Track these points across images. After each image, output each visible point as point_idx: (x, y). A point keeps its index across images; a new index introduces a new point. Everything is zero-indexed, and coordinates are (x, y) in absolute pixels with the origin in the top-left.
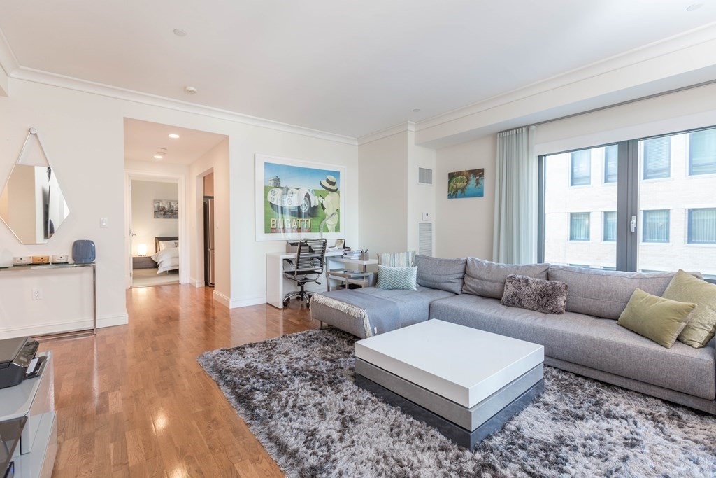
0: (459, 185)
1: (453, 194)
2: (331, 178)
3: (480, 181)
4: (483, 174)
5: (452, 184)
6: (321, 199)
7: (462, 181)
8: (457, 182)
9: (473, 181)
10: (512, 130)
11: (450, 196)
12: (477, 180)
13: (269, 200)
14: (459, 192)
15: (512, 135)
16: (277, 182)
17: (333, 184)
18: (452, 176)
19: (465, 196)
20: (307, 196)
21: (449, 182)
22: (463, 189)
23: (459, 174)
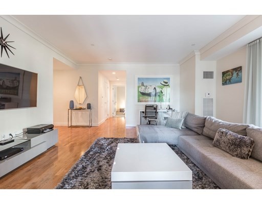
0: (228, 77)
1: (225, 83)
2: (166, 81)
3: (240, 74)
4: (241, 69)
5: (224, 78)
6: (161, 89)
7: (229, 75)
8: (226, 76)
9: (235, 74)
10: (256, 40)
11: (223, 84)
12: (237, 73)
13: (140, 90)
14: (228, 81)
15: (256, 43)
16: (143, 84)
17: (166, 83)
18: (224, 73)
19: (231, 83)
20: (155, 88)
21: (223, 77)
22: (230, 80)
23: (228, 71)
